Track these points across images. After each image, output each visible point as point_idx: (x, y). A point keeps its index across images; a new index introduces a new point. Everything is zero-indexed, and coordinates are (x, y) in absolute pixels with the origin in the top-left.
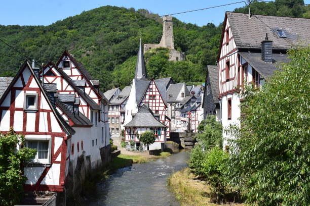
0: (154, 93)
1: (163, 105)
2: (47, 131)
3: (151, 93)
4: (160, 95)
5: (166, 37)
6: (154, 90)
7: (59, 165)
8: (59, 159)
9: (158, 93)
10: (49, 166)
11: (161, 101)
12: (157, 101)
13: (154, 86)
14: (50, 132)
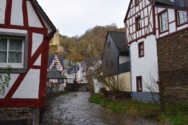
0: (57, 61)
1: (62, 68)
2: (22, 25)
3: (55, 61)
4: (60, 63)
5: (56, 39)
6: (57, 59)
7: (39, 71)
8: (38, 62)
9: (59, 61)
10: (24, 72)
11: (61, 66)
12: (59, 66)
13: (57, 58)
14: (26, 26)
